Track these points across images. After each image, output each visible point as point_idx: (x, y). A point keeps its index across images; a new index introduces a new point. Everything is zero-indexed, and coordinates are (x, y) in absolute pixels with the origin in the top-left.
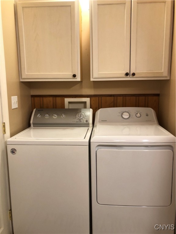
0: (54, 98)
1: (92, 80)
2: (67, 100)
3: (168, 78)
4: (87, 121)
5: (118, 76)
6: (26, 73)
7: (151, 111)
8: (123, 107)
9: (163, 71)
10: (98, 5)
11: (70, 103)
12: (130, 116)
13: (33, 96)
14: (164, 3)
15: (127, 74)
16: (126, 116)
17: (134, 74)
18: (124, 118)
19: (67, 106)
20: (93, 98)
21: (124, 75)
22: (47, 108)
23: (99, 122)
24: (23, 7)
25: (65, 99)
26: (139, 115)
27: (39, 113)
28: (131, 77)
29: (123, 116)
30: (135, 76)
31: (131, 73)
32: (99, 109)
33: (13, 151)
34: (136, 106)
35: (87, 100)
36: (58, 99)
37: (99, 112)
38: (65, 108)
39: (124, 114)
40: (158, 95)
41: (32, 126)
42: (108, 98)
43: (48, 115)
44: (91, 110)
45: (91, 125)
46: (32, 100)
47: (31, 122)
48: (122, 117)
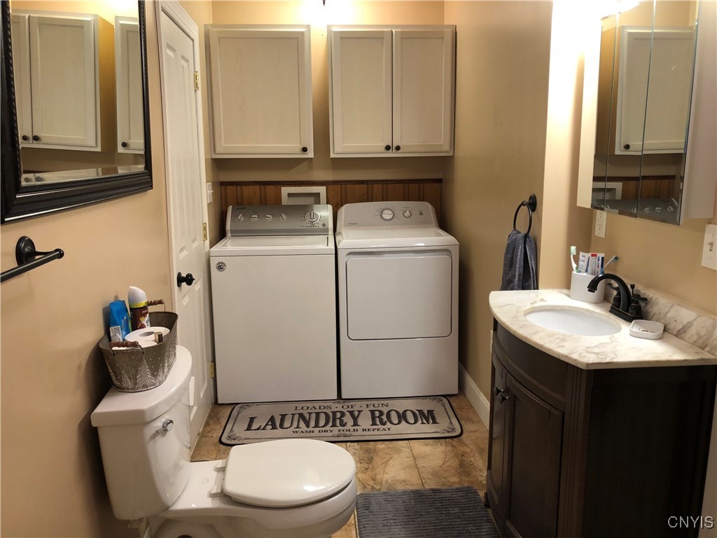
0: (262, 187)
1: (332, 156)
2: (285, 191)
3: (451, 154)
4: (324, 225)
5: (375, 150)
6: (224, 145)
7: (427, 208)
8: (383, 201)
9: (442, 143)
10: (341, 38)
11: (290, 195)
12: (394, 216)
13: (223, 184)
14: (441, 40)
15: (388, 148)
16: (387, 215)
17: (398, 148)
18: (386, 220)
19: (285, 200)
20: (332, 187)
21: (383, 149)
22: (250, 204)
23: (345, 226)
24: (219, 38)
25: (282, 188)
26: (407, 213)
27: (240, 213)
28: (394, 151)
29: (384, 216)
30: (399, 151)
31: (395, 146)
32: (342, 206)
33: (221, 267)
34: (404, 200)
35: (322, 190)
36: (270, 188)
37: (343, 211)
38: (283, 204)
39: (386, 212)
40: (440, 181)
41: (229, 234)
42: (358, 187)
43: (256, 216)
44: (330, 207)
45: (331, 232)
46: (221, 190)
47: (228, 227)
48: (382, 218)
